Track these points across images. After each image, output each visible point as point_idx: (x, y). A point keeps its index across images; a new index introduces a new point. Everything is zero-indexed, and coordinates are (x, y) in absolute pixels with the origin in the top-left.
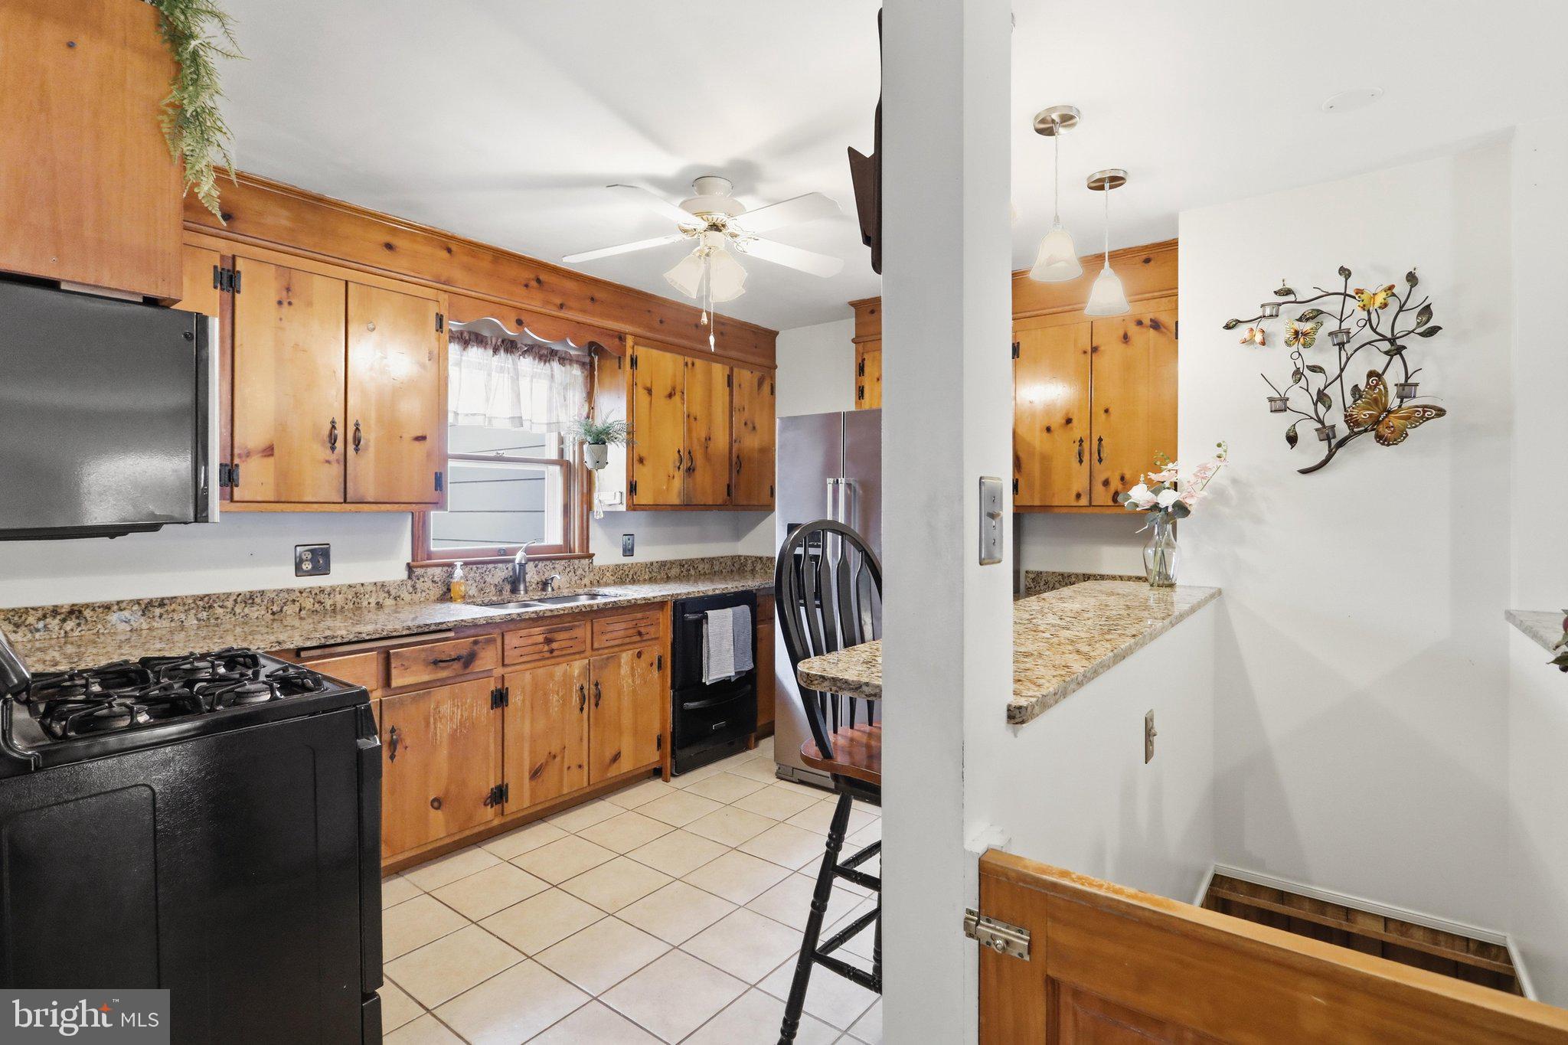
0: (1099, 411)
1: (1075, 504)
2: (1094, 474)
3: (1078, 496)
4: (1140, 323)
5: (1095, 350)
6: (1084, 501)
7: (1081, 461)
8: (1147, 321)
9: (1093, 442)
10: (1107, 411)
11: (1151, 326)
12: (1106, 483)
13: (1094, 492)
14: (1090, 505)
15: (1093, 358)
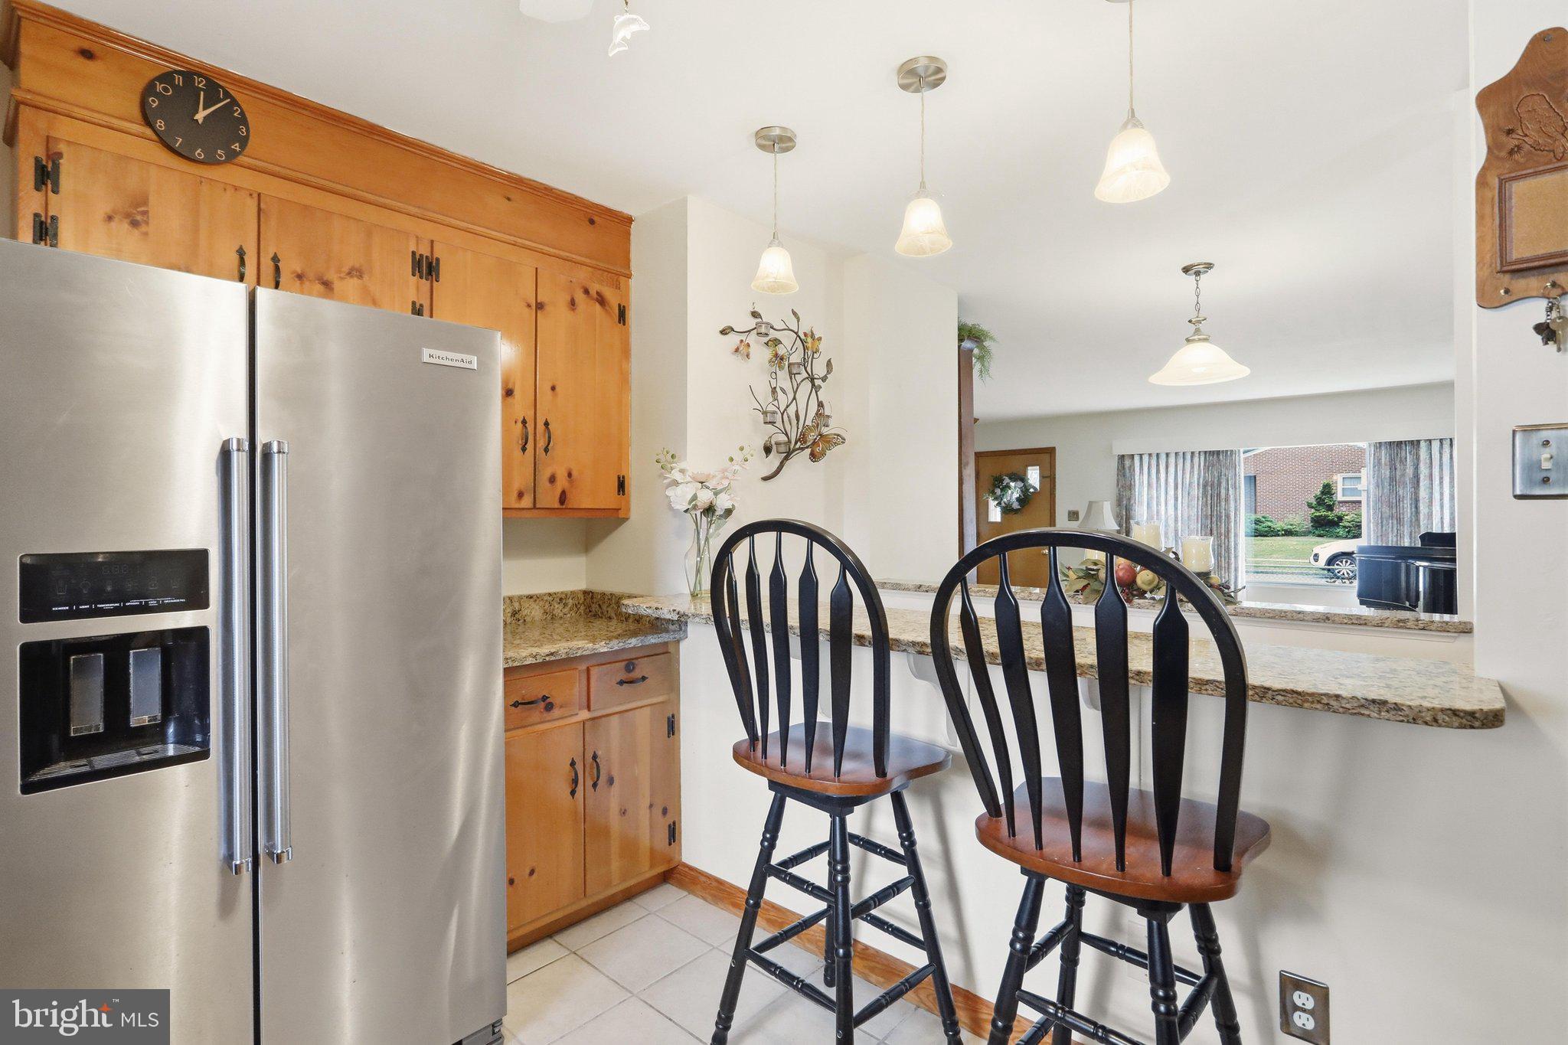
0: (544, 387)
1: (517, 506)
2: (540, 467)
3: (521, 495)
4: (586, 292)
5: (540, 306)
6: (526, 502)
7: (524, 449)
8: (593, 292)
9: (538, 427)
10: (553, 388)
11: (597, 300)
12: (552, 479)
13: (539, 490)
14: (535, 507)
15: (538, 314)
